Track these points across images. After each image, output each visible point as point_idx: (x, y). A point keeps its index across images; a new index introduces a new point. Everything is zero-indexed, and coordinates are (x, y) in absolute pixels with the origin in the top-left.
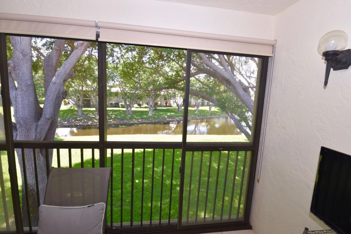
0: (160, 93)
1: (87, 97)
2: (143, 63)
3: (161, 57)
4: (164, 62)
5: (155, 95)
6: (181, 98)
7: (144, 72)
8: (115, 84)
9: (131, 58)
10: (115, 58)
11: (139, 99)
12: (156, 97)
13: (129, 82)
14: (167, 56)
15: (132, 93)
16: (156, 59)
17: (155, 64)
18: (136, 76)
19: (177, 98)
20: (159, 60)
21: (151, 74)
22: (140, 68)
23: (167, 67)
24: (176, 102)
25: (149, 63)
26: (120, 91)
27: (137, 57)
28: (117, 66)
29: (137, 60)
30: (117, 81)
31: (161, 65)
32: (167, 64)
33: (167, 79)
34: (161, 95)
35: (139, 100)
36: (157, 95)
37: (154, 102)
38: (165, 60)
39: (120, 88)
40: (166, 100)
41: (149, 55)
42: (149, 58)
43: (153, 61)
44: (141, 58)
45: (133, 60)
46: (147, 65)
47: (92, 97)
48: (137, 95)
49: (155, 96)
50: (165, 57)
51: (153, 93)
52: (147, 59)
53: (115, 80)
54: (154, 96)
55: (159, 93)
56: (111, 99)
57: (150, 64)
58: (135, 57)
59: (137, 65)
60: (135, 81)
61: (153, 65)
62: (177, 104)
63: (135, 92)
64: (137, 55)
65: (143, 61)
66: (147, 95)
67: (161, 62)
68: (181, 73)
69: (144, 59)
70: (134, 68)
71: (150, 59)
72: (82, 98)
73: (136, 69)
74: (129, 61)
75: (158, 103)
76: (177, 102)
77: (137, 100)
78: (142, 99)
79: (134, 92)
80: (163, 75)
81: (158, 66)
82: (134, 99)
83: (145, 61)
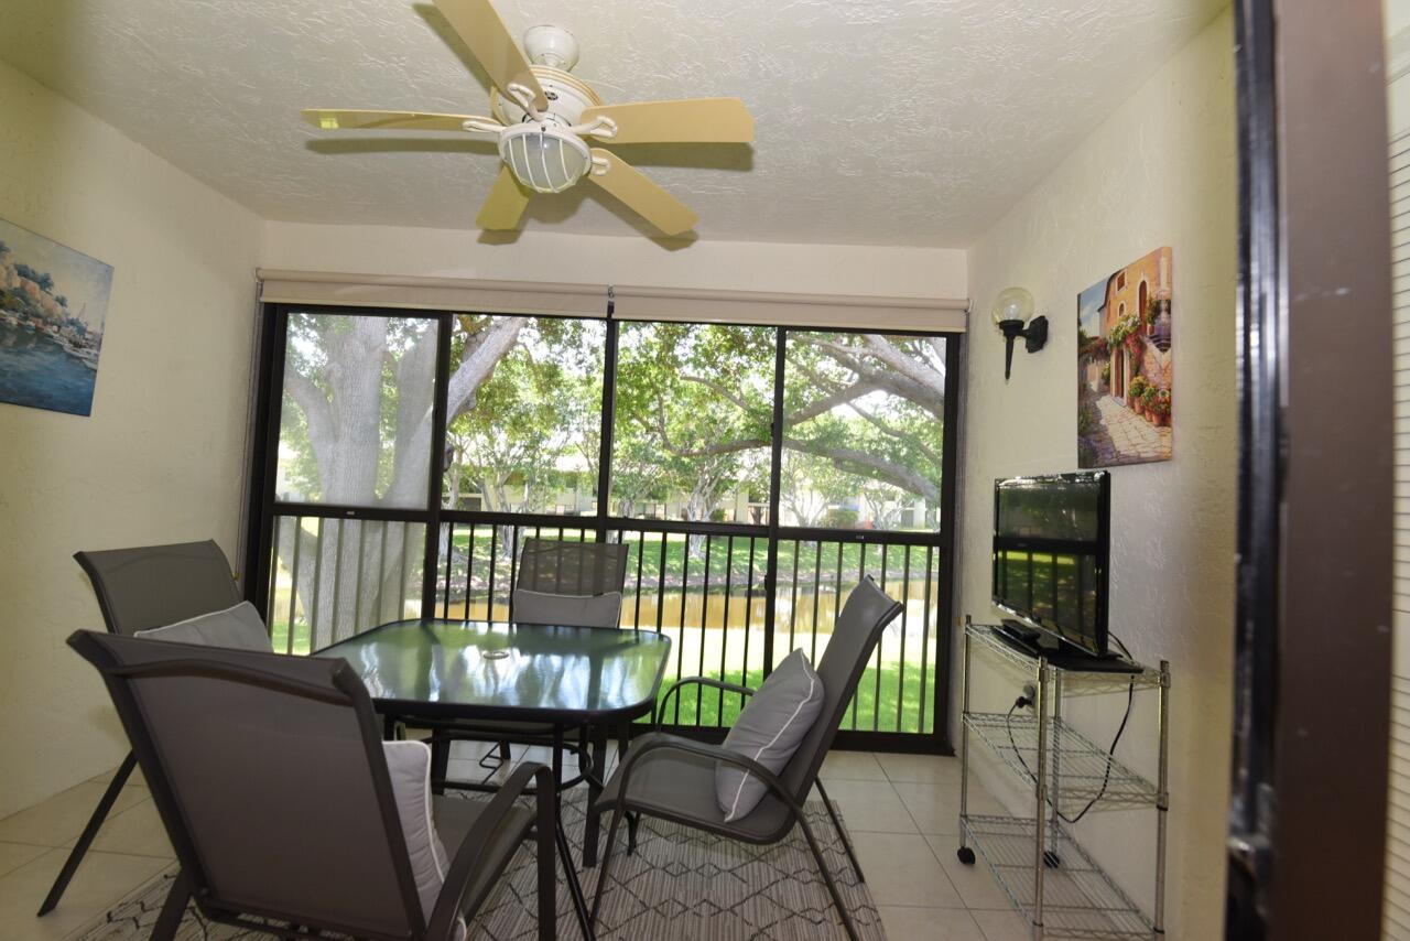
0: (734, 474)
1: (471, 491)
2: (676, 363)
3: (737, 344)
4: (745, 357)
5: (712, 480)
6: (816, 493)
7: (678, 392)
8: (570, 442)
9: (638, 348)
10: (585, 350)
11: (655, 497)
12: (716, 490)
13: (625, 429)
14: (755, 338)
15: (631, 474)
16: (718, 349)
17: (714, 366)
18: (653, 407)
19: (798, 493)
20: (729, 350)
21: (701, 400)
22: (663, 381)
23: (757, 375)
24: (794, 509)
25: (694, 363)
26: (587, 469)
27: (658, 346)
28: (588, 377)
29: (654, 354)
30: (578, 430)
31: (734, 368)
32: (755, 365)
33: (753, 413)
34: (736, 481)
35: (652, 501)
36: (721, 481)
37: (708, 509)
38: (750, 353)
39: (587, 456)
40: (757, 501)
41: (697, 337)
42: (695, 348)
43: (707, 354)
44: (670, 347)
45: (641, 355)
46: (689, 370)
47: (490, 488)
48: (647, 483)
49: (714, 485)
50: (748, 342)
51: (707, 476)
52: (687, 350)
53: (572, 427)
54: (710, 485)
55: (728, 473)
56: (555, 495)
57: (697, 364)
58: (649, 346)
59: (654, 371)
60: (645, 424)
61: (707, 368)
62: (798, 516)
63: (641, 470)
64: (657, 340)
65: (675, 358)
66: (682, 483)
67: (737, 360)
68: (806, 393)
69: (678, 351)
70: (645, 381)
71: (700, 349)
72: (456, 494)
73: (651, 385)
74: (631, 361)
75: (726, 512)
76: (799, 509)
77: (645, 501)
78: (665, 496)
79: (635, 470)
80: (742, 401)
81: (725, 372)
82: (634, 497)
83: (682, 359)
